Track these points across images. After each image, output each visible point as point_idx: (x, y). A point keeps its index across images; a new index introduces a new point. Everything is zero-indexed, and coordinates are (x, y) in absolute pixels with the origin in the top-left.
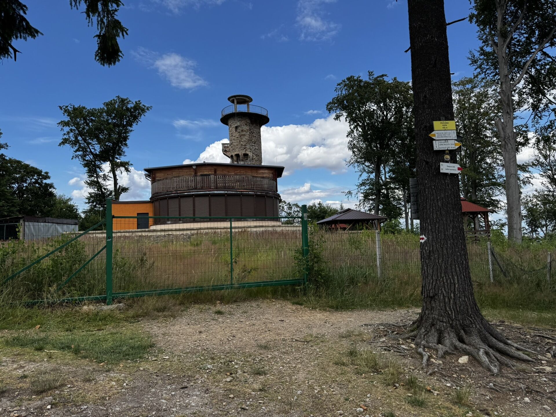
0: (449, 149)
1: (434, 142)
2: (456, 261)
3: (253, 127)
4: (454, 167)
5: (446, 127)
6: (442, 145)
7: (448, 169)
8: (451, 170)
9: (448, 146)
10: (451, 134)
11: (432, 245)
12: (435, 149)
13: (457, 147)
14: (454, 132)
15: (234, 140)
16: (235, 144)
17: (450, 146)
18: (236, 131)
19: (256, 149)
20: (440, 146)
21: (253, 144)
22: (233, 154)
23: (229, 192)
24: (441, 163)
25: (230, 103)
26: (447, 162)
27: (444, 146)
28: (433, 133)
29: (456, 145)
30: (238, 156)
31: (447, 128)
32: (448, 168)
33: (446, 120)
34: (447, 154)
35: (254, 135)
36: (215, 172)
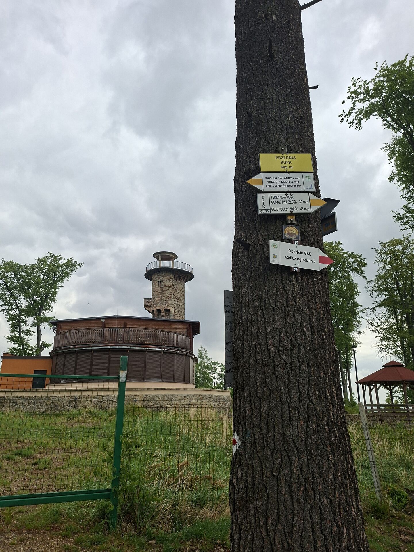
0: (294, 212)
1: (259, 196)
3: (176, 283)
4: (309, 254)
5: (288, 165)
6: (279, 202)
7: (291, 258)
8: (301, 260)
10: (300, 181)
11: (253, 467)
12: (260, 213)
14: (308, 177)
15: (156, 295)
16: (157, 299)
17: (298, 206)
19: (178, 304)
20: (273, 206)
21: (175, 300)
22: (155, 309)
23: (132, 348)
24: (271, 242)
25: (155, 259)
26: (291, 241)
27: (283, 206)
28: (258, 177)
29: (311, 202)
30: (159, 311)
31: (291, 167)
32: (293, 255)
33: (290, 151)
34: (292, 224)
35: (177, 291)
36: (125, 326)
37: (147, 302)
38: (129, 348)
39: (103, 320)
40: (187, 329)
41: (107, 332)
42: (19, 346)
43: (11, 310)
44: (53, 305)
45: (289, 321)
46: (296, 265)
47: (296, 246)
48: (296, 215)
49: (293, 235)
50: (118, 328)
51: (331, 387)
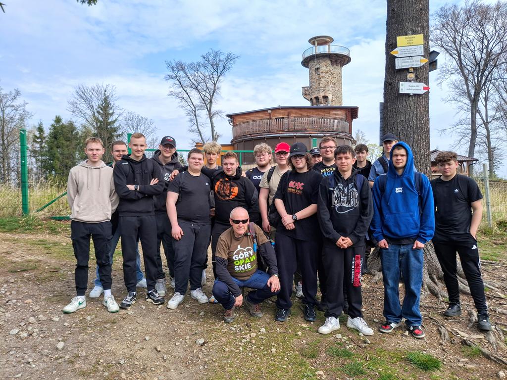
1: (396, 59)
3: (333, 68)
4: (418, 86)
7: (409, 89)
9: (412, 63)
10: (417, 50)
12: (396, 68)
13: (422, 64)
14: (420, 47)
15: (313, 82)
16: (314, 87)
17: (415, 63)
18: (316, 73)
19: (335, 90)
20: (403, 64)
21: (333, 86)
22: (313, 97)
24: (401, 83)
25: (311, 45)
26: (410, 81)
27: (408, 64)
28: (396, 50)
29: (421, 61)
30: (317, 98)
31: (412, 43)
33: (413, 34)
34: (411, 72)
35: (335, 76)
36: (288, 115)
37: (305, 90)
38: (295, 134)
39: (270, 112)
40: (346, 114)
46: (411, 92)
47: (413, 84)
48: (413, 68)
49: (411, 78)
50: (283, 118)
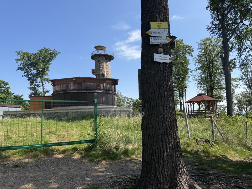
0: (162, 43)
1: (150, 37)
2: (166, 133)
3: (106, 61)
4: (166, 57)
5: (160, 26)
6: (157, 40)
7: (160, 59)
8: (163, 60)
9: (161, 41)
10: (164, 32)
12: (151, 44)
13: (168, 42)
14: (166, 30)
15: (97, 67)
16: (98, 69)
17: (163, 41)
18: (98, 63)
19: (108, 71)
20: (155, 41)
21: (106, 69)
22: (97, 74)
24: (154, 54)
25: (95, 50)
26: (160, 53)
27: (158, 41)
28: (150, 31)
29: (167, 40)
31: (161, 27)
32: (161, 58)
33: (160, 21)
34: (161, 47)
35: (107, 65)
36: (84, 81)
37: (93, 70)
38: (88, 91)
39: (74, 79)
40: (113, 82)
41: (76, 84)
42: (35, 92)
43: (29, 75)
44: (48, 72)
45: (159, 79)
46: (162, 61)
47: (162, 55)
48: (162, 44)
49: (161, 51)
50: (82, 83)
51: (171, 98)
